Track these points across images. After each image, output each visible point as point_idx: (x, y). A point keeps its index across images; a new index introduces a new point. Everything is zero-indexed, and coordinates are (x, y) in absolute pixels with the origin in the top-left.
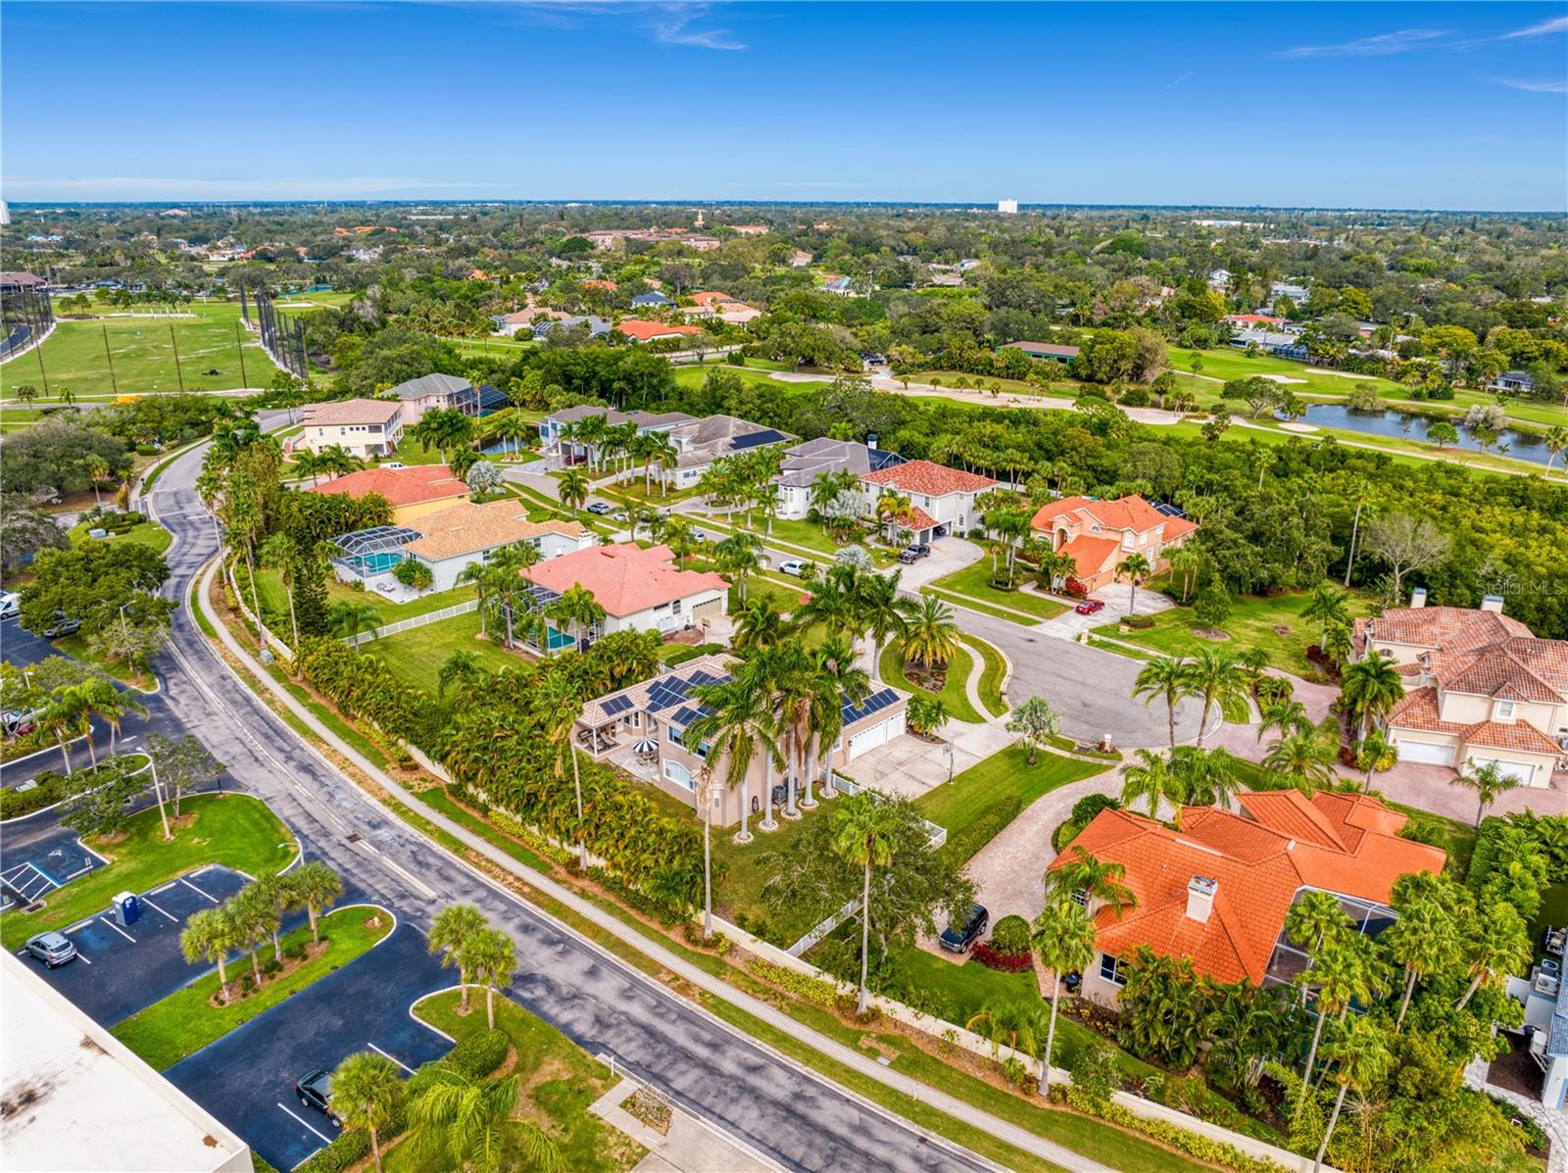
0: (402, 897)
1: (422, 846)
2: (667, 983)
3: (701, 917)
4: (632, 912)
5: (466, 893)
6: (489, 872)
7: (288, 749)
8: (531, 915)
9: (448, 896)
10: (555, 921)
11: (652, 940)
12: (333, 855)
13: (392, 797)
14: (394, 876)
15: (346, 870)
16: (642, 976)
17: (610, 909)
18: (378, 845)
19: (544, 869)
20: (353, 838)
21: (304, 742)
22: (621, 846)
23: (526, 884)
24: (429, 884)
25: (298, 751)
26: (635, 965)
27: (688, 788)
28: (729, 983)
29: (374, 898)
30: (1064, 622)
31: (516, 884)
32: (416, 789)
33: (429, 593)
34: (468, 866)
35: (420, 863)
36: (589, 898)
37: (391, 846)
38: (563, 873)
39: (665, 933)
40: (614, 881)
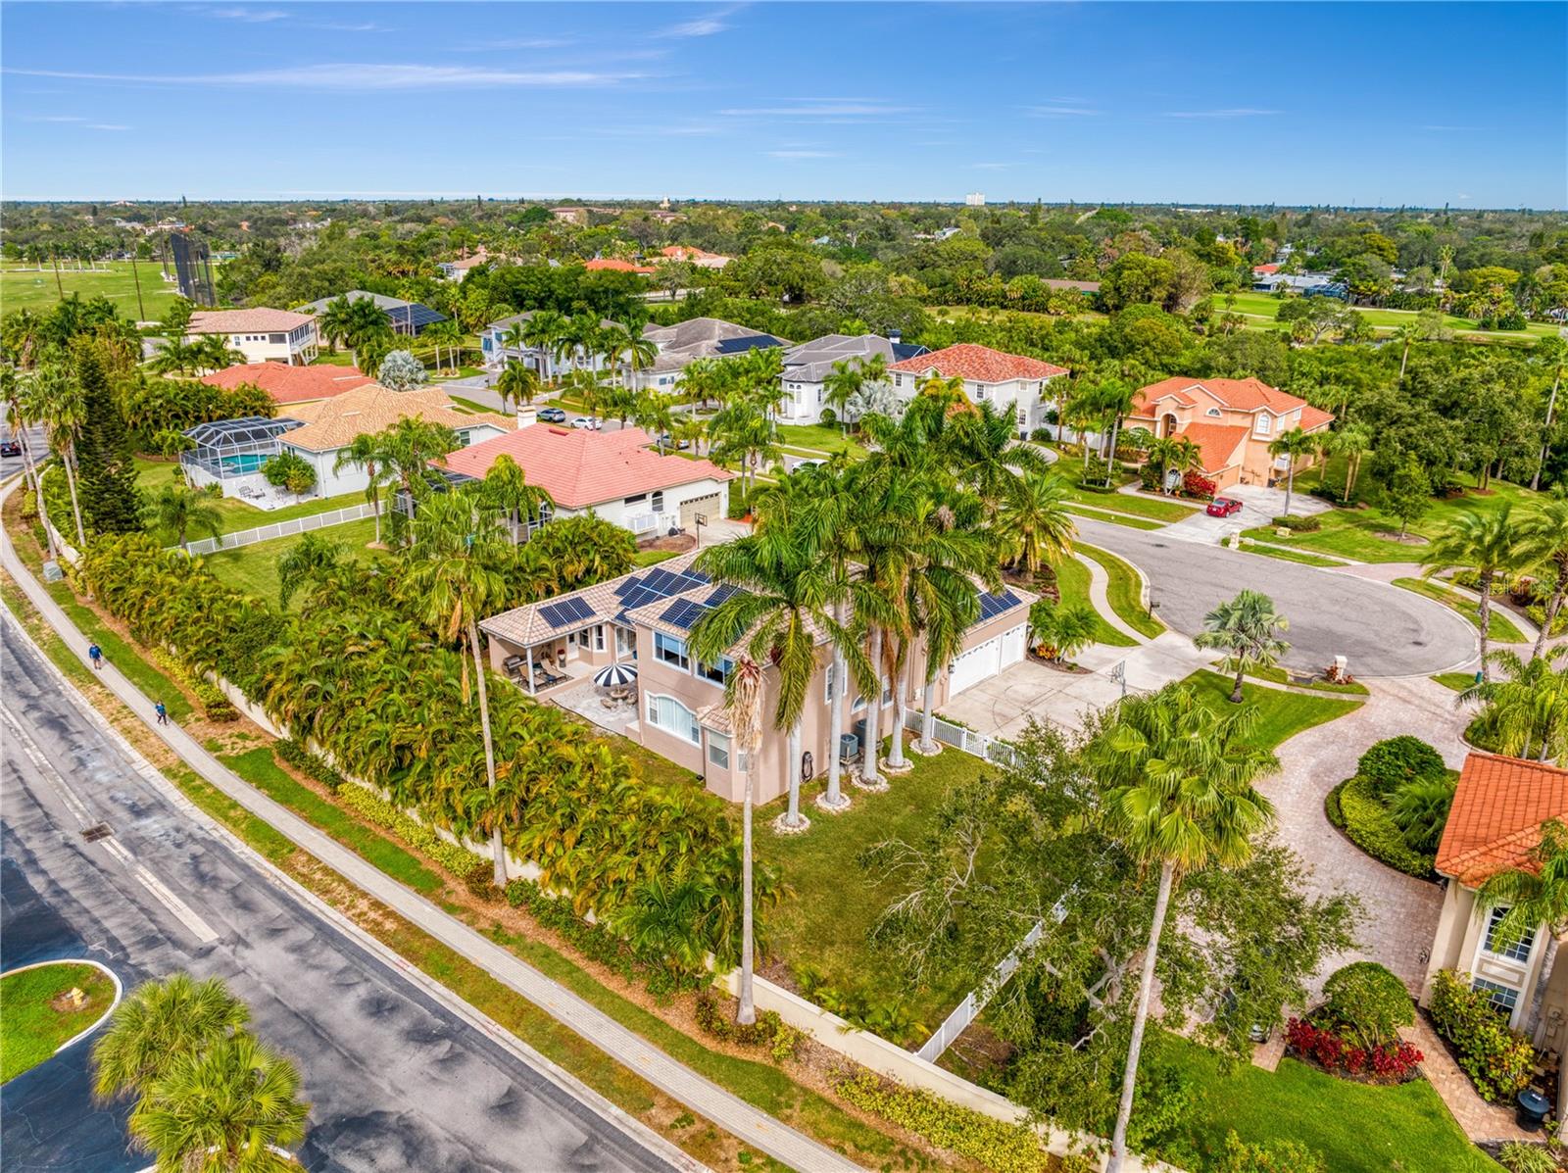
0: (150, 942)
1: (213, 845)
2: (666, 1131)
3: (730, 982)
4: (593, 970)
5: (274, 933)
6: (325, 892)
7: (35, 691)
8: (392, 977)
9: (239, 941)
10: (438, 991)
11: (633, 1028)
12: (43, 865)
13: (183, 764)
14: (147, 903)
15: (60, 892)
16: (613, 1113)
17: (547, 963)
18: (135, 845)
19: (428, 885)
20: (93, 835)
21: (66, 684)
22: (570, 838)
23: (390, 914)
24: (209, 916)
25: (51, 697)
26: (599, 1088)
27: (687, 738)
28: (801, 1128)
29: (95, 947)
30: (1194, 524)
31: (372, 915)
32: (227, 751)
33: (311, 498)
34: (288, 880)
35: (201, 878)
36: (508, 941)
37: (159, 846)
38: (461, 892)
39: (658, 1013)
40: (558, 907)
